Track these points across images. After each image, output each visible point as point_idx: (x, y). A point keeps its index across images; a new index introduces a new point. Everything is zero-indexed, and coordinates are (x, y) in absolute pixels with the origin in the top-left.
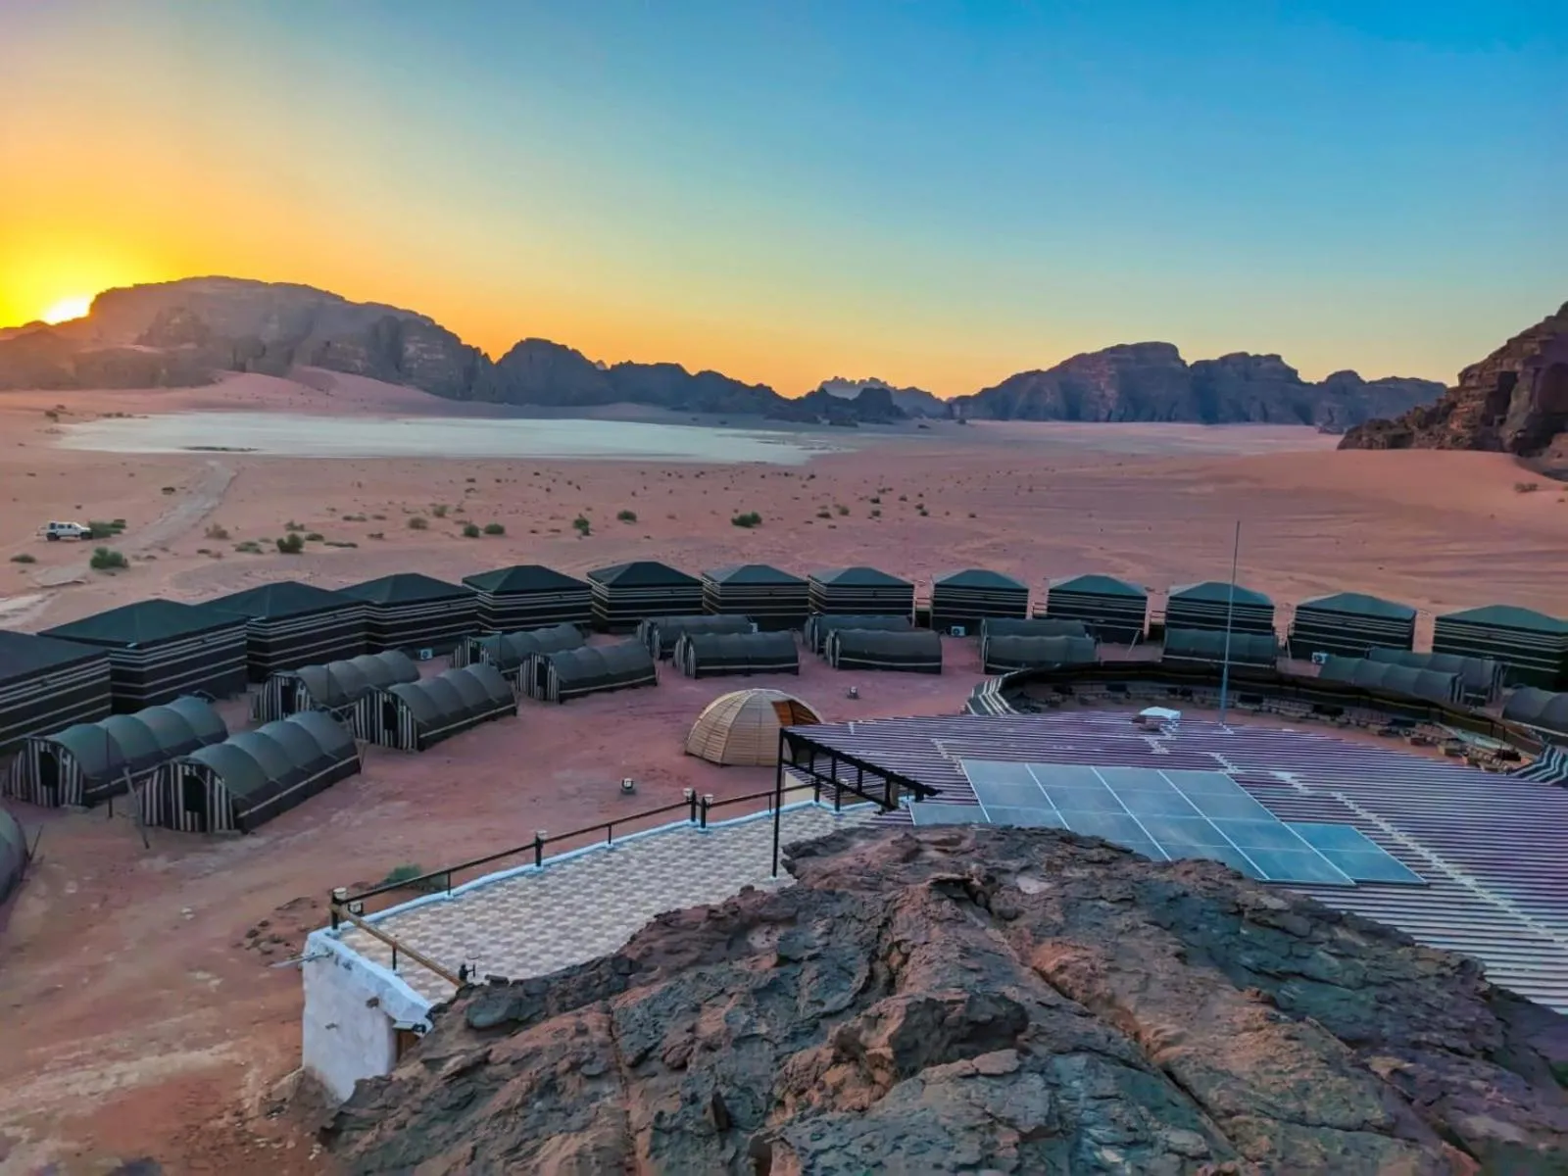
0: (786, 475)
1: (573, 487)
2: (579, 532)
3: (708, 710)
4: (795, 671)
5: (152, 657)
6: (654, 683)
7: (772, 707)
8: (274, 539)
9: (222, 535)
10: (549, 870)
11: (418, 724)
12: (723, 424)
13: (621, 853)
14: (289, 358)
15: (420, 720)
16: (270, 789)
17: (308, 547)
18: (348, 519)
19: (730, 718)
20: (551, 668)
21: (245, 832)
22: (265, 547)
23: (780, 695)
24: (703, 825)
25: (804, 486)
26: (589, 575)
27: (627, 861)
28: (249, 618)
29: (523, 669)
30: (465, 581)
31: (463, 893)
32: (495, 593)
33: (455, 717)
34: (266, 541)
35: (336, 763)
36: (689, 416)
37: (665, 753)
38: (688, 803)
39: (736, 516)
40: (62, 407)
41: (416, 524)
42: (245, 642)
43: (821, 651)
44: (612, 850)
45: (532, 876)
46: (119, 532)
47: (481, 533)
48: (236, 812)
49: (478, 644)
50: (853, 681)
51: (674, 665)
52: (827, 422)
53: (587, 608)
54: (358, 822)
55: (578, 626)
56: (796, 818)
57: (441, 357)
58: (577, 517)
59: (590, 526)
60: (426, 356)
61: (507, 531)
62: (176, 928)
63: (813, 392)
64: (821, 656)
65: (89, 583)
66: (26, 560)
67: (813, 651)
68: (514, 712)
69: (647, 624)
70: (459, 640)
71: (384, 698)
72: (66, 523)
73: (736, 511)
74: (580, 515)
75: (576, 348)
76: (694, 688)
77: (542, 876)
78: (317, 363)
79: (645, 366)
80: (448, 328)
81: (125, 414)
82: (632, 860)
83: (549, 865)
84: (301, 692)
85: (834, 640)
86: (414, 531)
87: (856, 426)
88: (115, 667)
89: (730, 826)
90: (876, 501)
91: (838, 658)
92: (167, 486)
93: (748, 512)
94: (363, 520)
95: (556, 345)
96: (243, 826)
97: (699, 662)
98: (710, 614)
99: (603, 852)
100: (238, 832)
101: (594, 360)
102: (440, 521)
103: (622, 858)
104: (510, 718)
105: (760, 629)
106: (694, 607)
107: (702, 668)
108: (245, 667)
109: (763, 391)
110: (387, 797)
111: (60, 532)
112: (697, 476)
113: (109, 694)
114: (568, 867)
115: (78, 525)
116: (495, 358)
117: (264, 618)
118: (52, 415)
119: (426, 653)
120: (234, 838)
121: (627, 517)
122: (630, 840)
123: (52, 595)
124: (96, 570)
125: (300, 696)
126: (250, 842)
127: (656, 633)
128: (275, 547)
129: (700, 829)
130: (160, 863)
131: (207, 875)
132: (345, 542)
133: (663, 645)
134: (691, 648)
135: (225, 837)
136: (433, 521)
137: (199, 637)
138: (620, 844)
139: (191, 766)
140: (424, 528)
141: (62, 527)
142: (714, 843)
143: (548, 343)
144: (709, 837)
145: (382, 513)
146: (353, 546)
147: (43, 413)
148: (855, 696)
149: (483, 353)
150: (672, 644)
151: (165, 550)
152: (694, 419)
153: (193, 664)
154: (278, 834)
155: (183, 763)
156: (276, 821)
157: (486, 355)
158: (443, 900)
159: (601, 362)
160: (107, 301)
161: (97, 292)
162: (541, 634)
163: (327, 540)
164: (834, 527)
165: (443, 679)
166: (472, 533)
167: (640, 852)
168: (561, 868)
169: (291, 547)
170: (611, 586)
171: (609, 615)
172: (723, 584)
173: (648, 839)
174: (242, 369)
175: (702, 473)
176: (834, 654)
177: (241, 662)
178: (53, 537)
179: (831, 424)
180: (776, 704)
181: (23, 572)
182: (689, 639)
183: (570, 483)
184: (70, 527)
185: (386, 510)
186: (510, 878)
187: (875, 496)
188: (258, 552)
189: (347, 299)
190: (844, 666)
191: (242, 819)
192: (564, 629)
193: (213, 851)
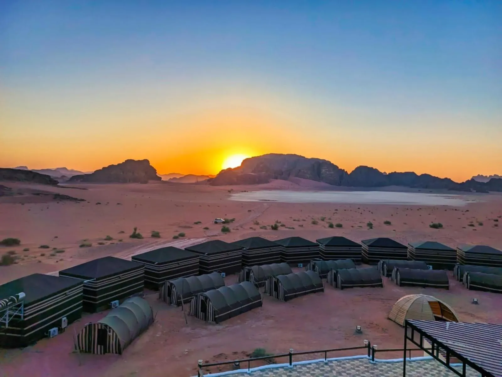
0: (456, 210)
1: (370, 213)
2: (368, 228)
3: (399, 300)
4: (447, 288)
5: (212, 258)
6: (381, 286)
7: (428, 303)
8: (271, 225)
9: (257, 224)
10: (295, 368)
11: (284, 291)
12: (431, 192)
13: (330, 366)
14: (289, 175)
15: (286, 290)
16: (227, 308)
17: (280, 228)
18: (294, 220)
19: (407, 306)
20: (339, 275)
21: (217, 323)
22: (268, 228)
23: (433, 298)
24: (373, 360)
25: (463, 214)
26: (362, 241)
27: (331, 371)
28: (244, 248)
29: (329, 274)
30: (317, 241)
31: (255, 371)
32: (325, 246)
33: (299, 290)
34: (269, 226)
35: (252, 302)
36: (417, 189)
37: (379, 317)
38: (366, 347)
39: (431, 224)
40: (232, 189)
41: (314, 223)
42: (241, 256)
43: (461, 280)
44: (326, 364)
45: (286, 370)
46: (232, 222)
47: (334, 226)
48: (215, 315)
49: (315, 263)
50: (476, 296)
51: (392, 279)
52: (475, 191)
53: (360, 254)
54: (254, 326)
55: (353, 261)
56: (424, 365)
57: (332, 173)
58: (368, 222)
59: (373, 226)
60: (328, 173)
61: (343, 226)
62: (181, 357)
63: (469, 180)
64: (461, 283)
65: (219, 236)
66: (207, 228)
67: (458, 280)
68: (322, 290)
69: (382, 262)
70: (309, 262)
71: (274, 280)
72: (219, 219)
73: (432, 222)
74: (370, 222)
75: (376, 168)
76: (397, 290)
77: (291, 370)
78: (297, 176)
79: (401, 173)
80: (335, 164)
81: (246, 191)
82: (333, 371)
83: (296, 365)
84: (252, 274)
85: (467, 276)
86: (313, 225)
87: (488, 193)
88: (201, 260)
89: (388, 363)
90: (497, 221)
91: (469, 285)
92: (249, 210)
93: (436, 222)
94: (299, 221)
95: (369, 168)
96: (217, 321)
97: (401, 280)
98: (411, 260)
99: (322, 364)
100: (214, 323)
101: (383, 172)
102: (322, 222)
103: (329, 369)
104: (321, 293)
105: (433, 268)
106: (403, 256)
107: (402, 282)
108: (241, 264)
109: (447, 180)
110: (268, 318)
111: (217, 221)
112: (418, 210)
113: (198, 269)
114: (304, 368)
115: (222, 220)
116: (349, 173)
117: (248, 248)
118: (229, 191)
119: (301, 265)
120: (213, 325)
121: (388, 223)
122: (336, 360)
123: (208, 239)
124: (222, 232)
125: (251, 276)
126: (218, 327)
127: (385, 266)
128: (270, 227)
129: (371, 361)
130: (188, 330)
131: (199, 337)
132: (291, 227)
133: (388, 271)
134: (398, 273)
135: (210, 324)
136: (320, 222)
137: (227, 253)
138: (331, 362)
139: (203, 296)
140: (317, 224)
141: (218, 220)
142: (376, 371)
143: (366, 167)
144: (375, 367)
145: (305, 219)
146: (293, 228)
147: (227, 191)
148: (476, 303)
149: (345, 171)
150: (391, 271)
151: (242, 227)
152: (419, 191)
153: (225, 261)
154: (227, 326)
155: (201, 295)
156: (229, 320)
157: (346, 172)
158: (246, 373)
159: (385, 172)
160: (245, 162)
161: (243, 159)
162: (338, 262)
163: (286, 226)
164: (476, 230)
165: (297, 275)
166: (331, 226)
167: (338, 368)
168: (300, 368)
169: (275, 228)
170: (369, 246)
171: (369, 257)
172: (416, 248)
173: (345, 362)
174: (276, 178)
175: (420, 209)
176: (467, 283)
177: (240, 262)
178: (216, 223)
179: (477, 192)
180: (429, 302)
181: (204, 232)
182: (397, 270)
183: (370, 211)
184: (220, 220)
185: (306, 218)
186: (277, 368)
187: (496, 218)
188: (266, 229)
189: (306, 157)
190: (471, 288)
191: (216, 318)
192: (348, 261)
193: (206, 329)
